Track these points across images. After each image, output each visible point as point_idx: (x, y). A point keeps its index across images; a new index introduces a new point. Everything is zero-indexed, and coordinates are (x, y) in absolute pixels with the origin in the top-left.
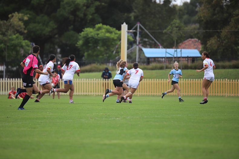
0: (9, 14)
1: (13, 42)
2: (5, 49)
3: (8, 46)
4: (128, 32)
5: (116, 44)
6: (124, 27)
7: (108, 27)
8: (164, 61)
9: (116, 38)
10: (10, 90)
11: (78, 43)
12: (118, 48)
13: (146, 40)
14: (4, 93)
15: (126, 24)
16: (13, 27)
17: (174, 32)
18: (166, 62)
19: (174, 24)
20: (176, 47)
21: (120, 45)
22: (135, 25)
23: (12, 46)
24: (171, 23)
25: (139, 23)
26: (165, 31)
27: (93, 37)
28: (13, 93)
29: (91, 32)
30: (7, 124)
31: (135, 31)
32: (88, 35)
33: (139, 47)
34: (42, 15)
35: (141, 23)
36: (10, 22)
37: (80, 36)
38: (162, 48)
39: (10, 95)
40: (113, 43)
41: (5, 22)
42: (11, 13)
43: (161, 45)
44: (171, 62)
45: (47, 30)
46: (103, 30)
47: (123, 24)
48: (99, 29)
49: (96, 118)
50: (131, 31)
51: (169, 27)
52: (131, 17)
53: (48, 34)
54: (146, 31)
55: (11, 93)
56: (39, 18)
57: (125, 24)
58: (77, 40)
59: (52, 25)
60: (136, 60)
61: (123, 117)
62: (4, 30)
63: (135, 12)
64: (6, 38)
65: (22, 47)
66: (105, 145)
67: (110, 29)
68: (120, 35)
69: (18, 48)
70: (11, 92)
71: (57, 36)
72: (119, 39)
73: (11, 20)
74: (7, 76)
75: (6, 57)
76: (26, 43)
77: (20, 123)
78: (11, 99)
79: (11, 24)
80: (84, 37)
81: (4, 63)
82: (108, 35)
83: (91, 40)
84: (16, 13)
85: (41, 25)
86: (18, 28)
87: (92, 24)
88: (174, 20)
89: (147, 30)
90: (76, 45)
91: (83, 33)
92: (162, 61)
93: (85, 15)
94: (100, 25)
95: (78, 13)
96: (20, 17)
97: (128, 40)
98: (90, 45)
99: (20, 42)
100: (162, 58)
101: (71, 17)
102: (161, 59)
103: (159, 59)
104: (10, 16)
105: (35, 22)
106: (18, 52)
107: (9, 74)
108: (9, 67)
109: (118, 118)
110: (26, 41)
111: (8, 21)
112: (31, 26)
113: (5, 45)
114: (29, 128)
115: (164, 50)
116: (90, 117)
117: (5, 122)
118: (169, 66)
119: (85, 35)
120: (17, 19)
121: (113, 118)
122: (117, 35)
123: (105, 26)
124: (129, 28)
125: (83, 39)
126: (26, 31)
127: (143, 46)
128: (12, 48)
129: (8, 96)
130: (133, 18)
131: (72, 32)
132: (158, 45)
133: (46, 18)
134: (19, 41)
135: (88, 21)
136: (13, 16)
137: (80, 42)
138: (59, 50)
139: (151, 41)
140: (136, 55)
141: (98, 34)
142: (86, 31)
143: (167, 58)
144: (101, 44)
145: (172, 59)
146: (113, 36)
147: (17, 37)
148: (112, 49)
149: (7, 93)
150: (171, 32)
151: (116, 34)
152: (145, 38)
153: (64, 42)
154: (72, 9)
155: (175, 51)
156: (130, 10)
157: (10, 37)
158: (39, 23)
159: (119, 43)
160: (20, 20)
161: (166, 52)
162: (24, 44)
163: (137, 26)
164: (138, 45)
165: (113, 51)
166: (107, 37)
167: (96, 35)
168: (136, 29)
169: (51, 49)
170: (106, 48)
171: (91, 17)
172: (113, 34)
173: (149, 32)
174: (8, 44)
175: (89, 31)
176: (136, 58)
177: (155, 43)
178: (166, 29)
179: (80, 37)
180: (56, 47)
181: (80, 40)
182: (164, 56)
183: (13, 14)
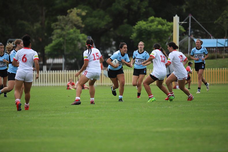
0: (68, 10)
1: (71, 36)
2: (64, 43)
3: (66, 40)
4: (180, 24)
5: (169, 36)
6: (176, 19)
7: (160, 19)
8: (216, 51)
9: (168, 30)
10: (69, 81)
11: (132, 36)
12: (170, 39)
13: (198, 31)
14: (63, 84)
15: (178, 16)
16: (72, 22)
17: (225, 23)
18: (217, 52)
19: (224, 15)
20: (227, 37)
21: (172, 37)
22: (187, 17)
23: (70, 39)
24: (222, 14)
25: (191, 14)
26: (215, 22)
27: (146, 30)
28: (71, 84)
29: (144, 25)
30: (66, 113)
31: (186, 22)
32: (141, 28)
33: (190, 38)
34: (98, 9)
35: (192, 15)
36: (68, 17)
37: (134, 28)
38: (213, 38)
39: (68, 86)
40: (166, 35)
41: (64, 17)
42: (70, 9)
43: (212, 36)
44: (222, 52)
45: (103, 24)
46: (156, 23)
47: (175, 16)
48: (152, 21)
49: (149, 107)
50: (183, 22)
51: (220, 18)
52: (183, 9)
53: (103, 27)
54: (197, 22)
55: (69, 85)
56: (95, 13)
57: (176, 16)
58: (132, 32)
59: (108, 18)
60: (188, 51)
61: (175, 106)
62: (63, 25)
63: (187, 5)
64: (64, 33)
65: (79, 40)
66: (157, 132)
67: (162, 22)
68: (172, 26)
69: (76, 42)
70: (69, 83)
71: (112, 29)
72: (171, 31)
73: (70, 15)
74: (66, 68)
75: (65, 50)
76: (83, 36)
77: (78, 112)
78: (69, 90)
79: (69, 20)
80: (138, 30)
81: (63, 56)
82: (160, 27)
83: (144, 32)
84: (75, 9)
85: (97, 19)
86: (76, 23)
87: (145, 17)
88: (225, 11)
89: (199, 21)
90: (131, 38)
91: (136, 26)
92: (214, 51)
93: (139, 8)
94: (152, 18)
95: (132, 7)
96: (78, 12)
97: (180, 31)
98: (143, 37)
99: (78, 36)
100: (214, 48)
101: (126, 11)
102: (212, 49)
103: (210, 49)
104: (68, 11)
105: (91, 17)
106: (75, 45)
107: (67, 66)
108: (68, 59)
109: (170, 107)
110: (83, 35)
111: (67, 16)
112: (88, 20)
113: (64, 39)
114: (86, 117)
115: (215, 40)
116: (143, 106)
117: (63, 112)
118: (221, 55)
119: (138, 28)
120: (75, 14)
121: (165, 107)
122: (169, 27)
123: (157, 19)
124: (181, 20)
125: (136, 32)
126: (83, 26)
127: (194, 37)
128: (70, 41)
129: (67, 87)
130: (184, 10)
131: (126, 25)
132: (209, 36)
133: (102, 12)
134: (77, 34)
135: (142, 14)
136: (71, 11)
137: (134, 35)
138: (114, 43)
139: (202, 32)
140: (188, 46)
141: (150, 26)
142: (139, 24)
143: (218, 48)
144: (153, 36)
145: (223, 49)
146: (165, 28)
147: (75, 32)
148: (165, 41)
149: (66, 84)
150: (222, 23)
151: (168, 25)
152: (197, 29)
153: (118, 34)
154: (126, 3)
155: (226, 41)
156: (181, 3)
157: (68, 32)
158: (95, 17)
159: (171, 35)
160: (78, 15)
161: (217, 42)
162: (81, 38)
163: (189, 18)
164: (190, 36)
165: (166, 43)
166: (160, 29)
167: (149, 28)
168: (188, 20)
169: (107, 42)
170: (159, 40)
171: (144, 10)
172: (166, 25)
173: (201, 23)
174: (67, 38)
175: (142, 24)
176: (188, 49)
177: (207, 33)
178: (217, 19)
179: (134, 30)
180: (112, 40)
181: (133, 33)
182: (215, 46)
183: (72, 10)
